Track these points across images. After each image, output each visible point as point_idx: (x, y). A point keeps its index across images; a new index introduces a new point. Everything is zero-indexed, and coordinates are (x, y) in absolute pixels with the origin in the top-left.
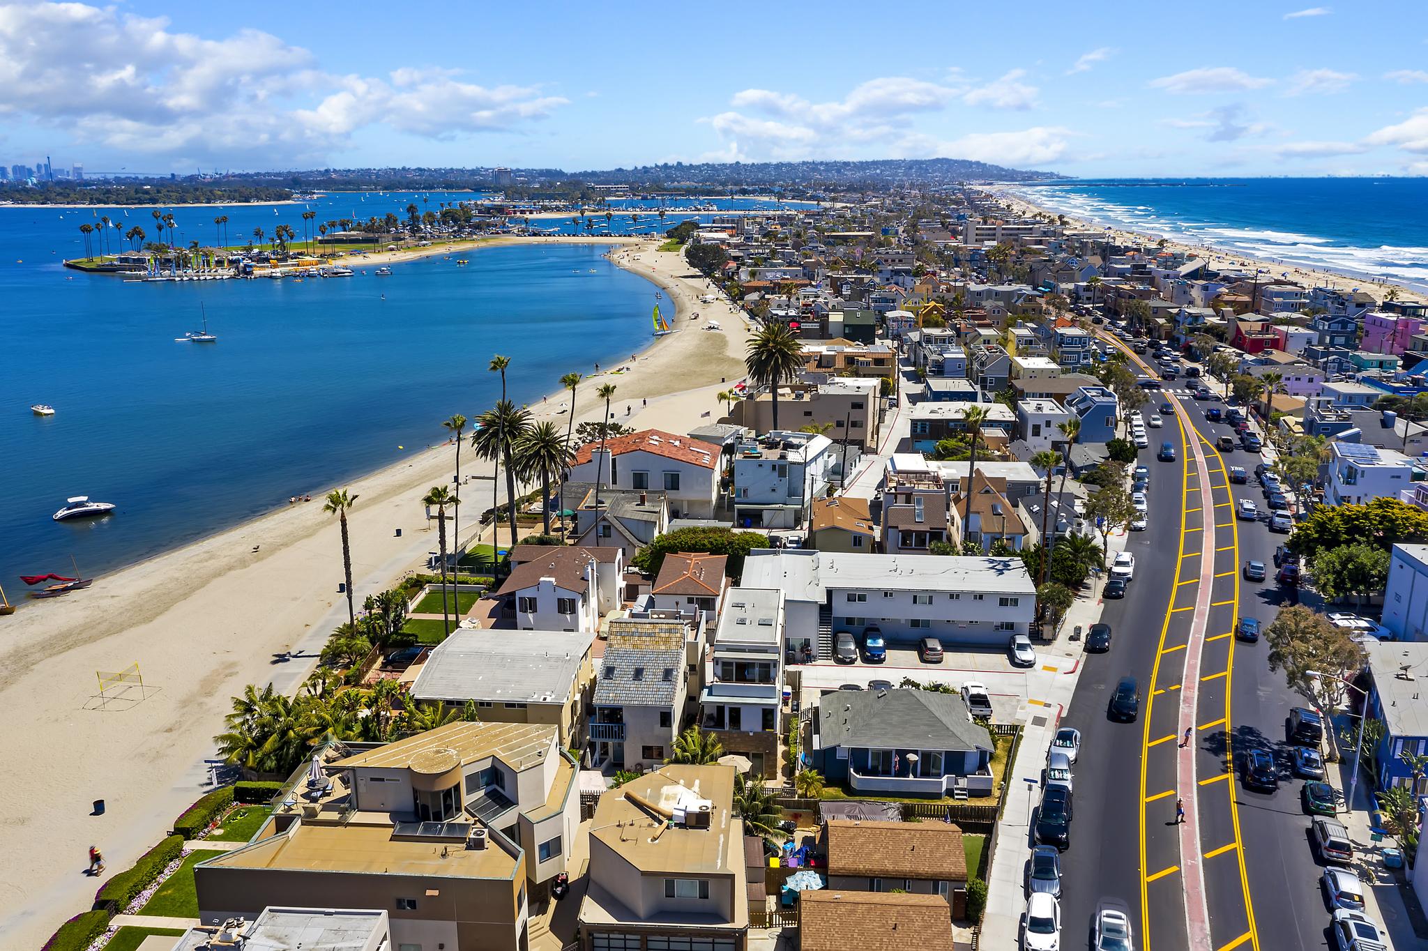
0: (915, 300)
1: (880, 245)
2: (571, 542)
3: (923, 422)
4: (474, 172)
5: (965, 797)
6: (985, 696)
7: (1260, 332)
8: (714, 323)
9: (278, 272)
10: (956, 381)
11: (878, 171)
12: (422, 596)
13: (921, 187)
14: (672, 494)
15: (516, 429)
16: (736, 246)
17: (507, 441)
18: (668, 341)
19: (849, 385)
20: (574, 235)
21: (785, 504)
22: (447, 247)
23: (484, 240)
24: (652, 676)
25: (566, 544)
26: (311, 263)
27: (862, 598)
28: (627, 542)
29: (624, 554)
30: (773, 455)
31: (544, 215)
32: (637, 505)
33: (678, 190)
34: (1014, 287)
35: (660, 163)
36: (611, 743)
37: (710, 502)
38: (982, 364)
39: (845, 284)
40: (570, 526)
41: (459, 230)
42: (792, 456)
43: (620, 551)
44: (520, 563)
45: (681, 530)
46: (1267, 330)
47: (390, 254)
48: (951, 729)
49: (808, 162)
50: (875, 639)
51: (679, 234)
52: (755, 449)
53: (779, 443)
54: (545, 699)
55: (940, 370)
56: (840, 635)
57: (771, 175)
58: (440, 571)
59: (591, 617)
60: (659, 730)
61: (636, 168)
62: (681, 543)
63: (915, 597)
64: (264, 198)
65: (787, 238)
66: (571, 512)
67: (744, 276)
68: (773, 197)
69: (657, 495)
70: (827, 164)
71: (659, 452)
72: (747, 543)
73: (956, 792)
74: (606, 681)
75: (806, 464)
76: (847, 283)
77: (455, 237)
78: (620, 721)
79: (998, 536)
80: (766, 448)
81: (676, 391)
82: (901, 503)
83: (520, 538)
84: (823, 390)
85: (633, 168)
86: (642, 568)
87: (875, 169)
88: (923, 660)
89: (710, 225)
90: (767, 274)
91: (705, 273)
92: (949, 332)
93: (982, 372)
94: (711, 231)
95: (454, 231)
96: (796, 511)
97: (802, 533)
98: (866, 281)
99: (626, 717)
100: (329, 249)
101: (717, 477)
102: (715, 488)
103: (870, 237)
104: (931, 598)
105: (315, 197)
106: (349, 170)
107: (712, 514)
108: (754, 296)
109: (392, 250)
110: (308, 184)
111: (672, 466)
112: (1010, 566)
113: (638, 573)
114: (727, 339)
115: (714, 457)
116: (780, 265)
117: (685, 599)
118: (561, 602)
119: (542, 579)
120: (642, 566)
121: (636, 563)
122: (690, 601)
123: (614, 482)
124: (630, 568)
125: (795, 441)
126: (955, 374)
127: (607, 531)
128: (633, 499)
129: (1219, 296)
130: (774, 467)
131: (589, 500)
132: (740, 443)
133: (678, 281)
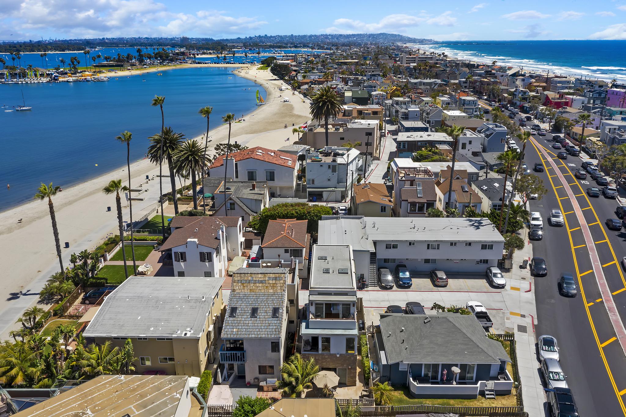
0: (385, 86)
1: (362, 65)
2: (211, 213)
3: (404, 142)
4: (172, 39)
5: (493, 396)
6: (486, 313)
7: (558, 99)
8: (287, 99)
9: (71, 79)
10: (416, 122)
11: (355, 39)
12: (117, 249)
13: (375, 44)
14: (270, 183)
15: (174, 144)
16: (295, 66)
17: (169, 152)
18: (264, 108)
19: (364, 123)
20: (217, 63)
21: (336, 188)
22: (156, 68)
23: (174, 66)
24: (264, 313)
25: (207, 215)
26: (88, 75)
27: (395, 247)
28: (245, 213)
29: (243, 220)
30: (329, 160)
31: (204, 56)
32: (250, 190)
33: (266, 46)
34: (432, 80)
35: (257, 35)
36: (236, 364)
37: (292, 187)
38: (428, 114)
39: (349, 80)
40: (211, 203)
41: (163, 61)
42: (340, 160)
43: (241, 219)
44: (177, 228)
45: (278, 205)
46: (562, 97)
47: (128, 71)
48: (480, 346)
49: (324, 35)
50: (404, 272)
51: (267, 63)
52: (318, 156)
53: (331, 153)
54: (186, 334)
55: (406, 117)
56: (382, 270)
57: (307, 40)
58: (130, 233)
59: (222, 263)
60: (271, 354)
61: (246, 37)
62: (278, 213)
63: (428, 245)
64: (72, 49)
65: (318, 63)
66: (211, 195)
67: (300, 78)
68: (309, 49)
69: (262, 184)
70: (332, 35)
71: (262, 159)
72: (319, 212)
73: (487, 392)
74: (231, 319)
75: (348, 164)
76: (351, 80)
77: (160, 64)
78: (241, 349)
79: (467, 205)
80: (323, 156)
81: (269, 130)
82: (407, 186)
83: (180, 210)
84: (349, 126)
85: (245, 37)
86: (254, 229)
87: (354, 38)
88: (436, 286)
89: (281, 58)
90: (311, 77)
91: (280, 78)
92: (407, 99)
93: (428, 118)
94: (282, 60)
95: (160, 62)
96: (342, 192)
97: (346, 204)
98: (360, 79)
99: (245, 346)
100: (97, 69)
101: (296, 173)
102: (295, 179)
103: (357, 62)
104: (438, 245)
105: (97, 49)
106: (114, 38)
107: (294, 194)
108: (306, 86)
109: (129, 69)
110: (94, 44)
111: (270, 167)
112: (482, 223)
113: (252, 232)
114: (293, 106)
115: (294, 162)
116: (317, 73)
117: (283, 250)
118: (202, 255)
119: (189, 240)
120: (254, 227)
121: (251, 225)
122: (286, 251)
123: (237, 177)
124: (247, 229)
125: (341, 152)
126: (415, 119)
127: (232, 206)
128: (248, 187)
129: (531, 83)
130: (329, 167)
131: (221, 188)
132: (309, 153)
133: (267, 82)
